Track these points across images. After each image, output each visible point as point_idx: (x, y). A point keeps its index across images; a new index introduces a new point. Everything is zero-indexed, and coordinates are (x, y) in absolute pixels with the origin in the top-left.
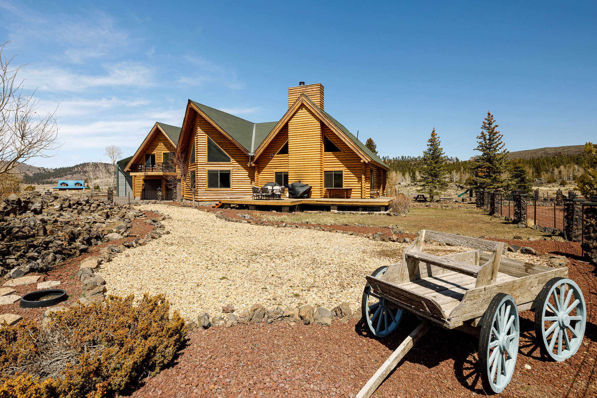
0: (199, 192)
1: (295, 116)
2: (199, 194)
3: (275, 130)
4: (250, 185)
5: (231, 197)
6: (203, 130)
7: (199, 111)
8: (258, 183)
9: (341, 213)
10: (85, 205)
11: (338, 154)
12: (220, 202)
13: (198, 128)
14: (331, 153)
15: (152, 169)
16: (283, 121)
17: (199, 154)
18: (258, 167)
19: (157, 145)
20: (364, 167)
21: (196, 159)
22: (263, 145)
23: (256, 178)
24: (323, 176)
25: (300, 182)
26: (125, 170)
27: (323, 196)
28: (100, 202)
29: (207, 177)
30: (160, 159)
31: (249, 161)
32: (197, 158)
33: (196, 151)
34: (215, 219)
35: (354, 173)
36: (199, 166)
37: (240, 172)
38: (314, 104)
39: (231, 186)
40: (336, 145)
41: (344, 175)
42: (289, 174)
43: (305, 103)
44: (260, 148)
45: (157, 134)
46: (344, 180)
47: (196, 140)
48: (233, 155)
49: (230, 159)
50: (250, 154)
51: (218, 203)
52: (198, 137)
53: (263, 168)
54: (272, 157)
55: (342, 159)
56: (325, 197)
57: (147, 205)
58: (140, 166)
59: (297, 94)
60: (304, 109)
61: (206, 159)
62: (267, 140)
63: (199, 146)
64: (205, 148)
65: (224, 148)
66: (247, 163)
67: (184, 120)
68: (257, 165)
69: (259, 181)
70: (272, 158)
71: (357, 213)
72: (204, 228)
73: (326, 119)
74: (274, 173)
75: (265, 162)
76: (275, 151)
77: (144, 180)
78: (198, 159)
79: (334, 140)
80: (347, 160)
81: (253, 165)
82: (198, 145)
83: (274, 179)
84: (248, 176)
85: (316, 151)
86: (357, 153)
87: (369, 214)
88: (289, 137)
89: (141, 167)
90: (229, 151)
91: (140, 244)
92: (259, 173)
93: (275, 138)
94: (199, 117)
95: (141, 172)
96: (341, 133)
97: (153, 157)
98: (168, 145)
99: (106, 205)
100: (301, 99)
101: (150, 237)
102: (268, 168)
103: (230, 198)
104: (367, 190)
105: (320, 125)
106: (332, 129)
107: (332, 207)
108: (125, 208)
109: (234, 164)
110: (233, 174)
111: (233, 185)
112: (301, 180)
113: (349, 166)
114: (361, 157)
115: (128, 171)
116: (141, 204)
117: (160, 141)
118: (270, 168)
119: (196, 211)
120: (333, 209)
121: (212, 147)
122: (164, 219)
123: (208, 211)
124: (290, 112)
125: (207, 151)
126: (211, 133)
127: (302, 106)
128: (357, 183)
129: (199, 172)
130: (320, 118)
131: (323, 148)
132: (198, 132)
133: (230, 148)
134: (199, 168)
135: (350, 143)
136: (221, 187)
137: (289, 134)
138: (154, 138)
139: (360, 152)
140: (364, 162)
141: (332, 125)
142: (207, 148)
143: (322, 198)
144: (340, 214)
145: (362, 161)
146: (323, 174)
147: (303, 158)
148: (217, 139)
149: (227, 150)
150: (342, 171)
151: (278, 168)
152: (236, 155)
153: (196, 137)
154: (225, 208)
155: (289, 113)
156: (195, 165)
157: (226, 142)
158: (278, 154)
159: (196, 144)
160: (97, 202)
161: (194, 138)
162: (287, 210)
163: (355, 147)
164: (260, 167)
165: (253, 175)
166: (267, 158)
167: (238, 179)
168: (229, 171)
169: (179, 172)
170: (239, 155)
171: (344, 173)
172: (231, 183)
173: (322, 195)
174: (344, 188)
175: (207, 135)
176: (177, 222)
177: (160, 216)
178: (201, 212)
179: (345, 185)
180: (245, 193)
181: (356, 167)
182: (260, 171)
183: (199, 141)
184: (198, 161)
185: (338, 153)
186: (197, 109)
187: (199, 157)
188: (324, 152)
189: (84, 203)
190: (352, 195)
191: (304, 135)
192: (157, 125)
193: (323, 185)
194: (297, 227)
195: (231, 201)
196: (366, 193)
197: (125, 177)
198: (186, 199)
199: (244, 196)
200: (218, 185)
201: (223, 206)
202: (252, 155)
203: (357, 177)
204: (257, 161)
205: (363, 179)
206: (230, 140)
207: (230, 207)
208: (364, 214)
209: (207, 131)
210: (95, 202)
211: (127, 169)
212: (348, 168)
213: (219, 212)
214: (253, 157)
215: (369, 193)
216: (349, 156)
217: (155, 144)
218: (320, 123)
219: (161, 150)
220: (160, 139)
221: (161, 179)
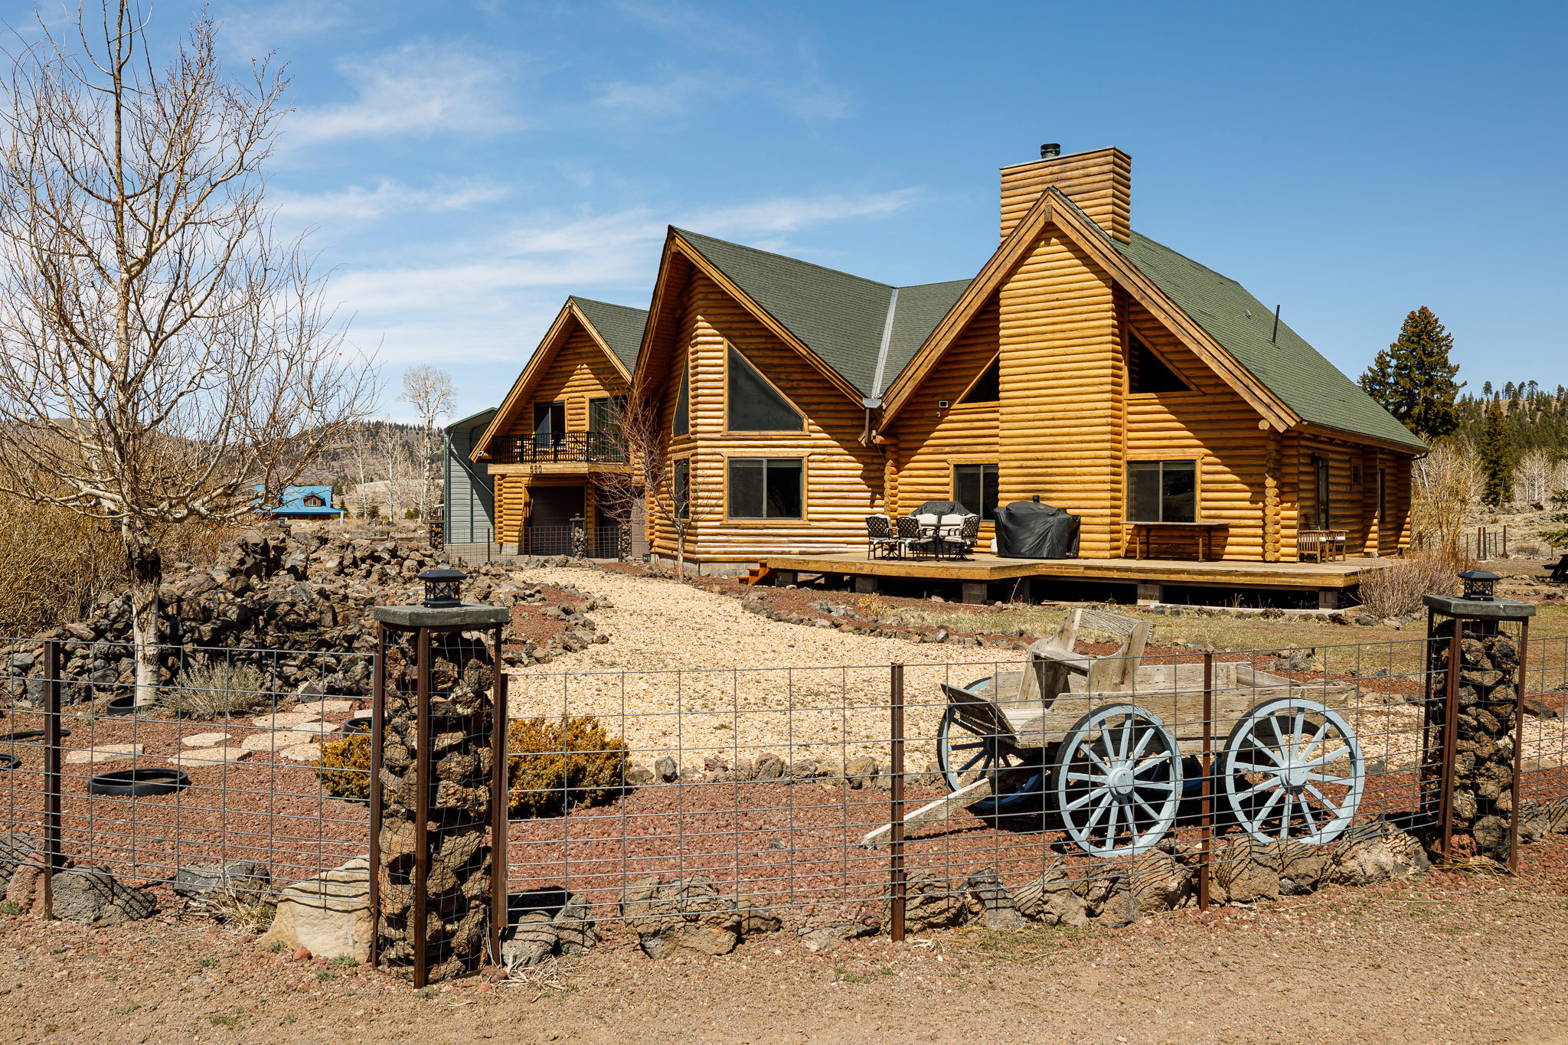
0: (700, 531)
1: (1024, 268)
2: (700, 538)
3: (953, 319)
4: (868, 510)
5: (804, 547)
6: (714, 324)
7: (702, 263)
8: (894, 503)
9: (1168, 612)
10: (389, 563)
11: (1180, 400)
12: (763, 565)
13: (699, 317)
14: (1152, 395)
15: (556, 453)
16: (980, 286)
17: (700, 406)
18: (895, 445)
19: (571, 373)
20: (1272, 446)
21: (691, 422)
22: (913, 369)
23: (887, 485)
24: (1124, 478)
25: (1037, 500)
26: (474, 456)
27: (1122, 552)
28: (425, 556)
29: (725, 480)
30: (578, 420)
31: (863, 426)
32: (693, 419)
33: (691, 393)
34: (738, 614)
35: (1234, 468)
36: (699, 443)
37: (834, 465)
38: (1089, 224)
39: (804, 513)
40: (1170, 367)
41: (1199, 477)
42: (1001, 472)
43: (1057, 221)
44: (903, 382)
45: (571, 337)
46: (1199, 495)
47: (691, 357)
48: (813, 407)
49: (800, 419)
50: (866, 403)
51: (756, 567)
52: (699, 347)
53: (914, 450)
54: (946, 412)
55: (1191, 417)
56: (1129, 554)
57: (542, 570)
58: (519, 443)
59: (1031, 189)
60: (1054, 240)
61: (724, 421)
62: (926, 353)
63: (700, 377)
64: (720, 384)
65: (781, 384)
66: (859, 434)
67: (655, 293)
68: (894, 442)
69: (900, 495)
70: (943, 416)
71: (1227, 613)
72: (701, 634)
73: (1132, 276)
74: (952, 468)
75: (922, 429)
76: (953, 389)
77: (530, 490)
78: (699, 421)
79: (1166, 349)
80: (1210, 421)
81: (879, 439)
82: (697, 374)
83: (950, 488)
84: (861, 477)
85: (1095, 389)
86: (1247, 397)
87: (1266, 615)
88: (1002, 341)
89: (522, 447)
90: (800, 392)
91: (538, 660)
92: (899, 467)
93: (955, 344)
94: (701, 282)
95: (522, 461)
96: (1185, 324)
97: (559, 410)
98: (604, 371)
99: (438, 563)
100: (1043, 207)
101: (560, 646)
102: (931, 450)
103: (801, 553)
104: (1284, 532)
105: (1110, 298)
106: (1154, 311)
107: (1141, 590)
108: (485, 574)
109: (814, 435)
110: (811, 472)
111: (811, 509)
112: (1041, 495)
113: (1220, 443)
114: (1261, 410)
115: (481, 460)
116: (523, 565)
117: (580, 358)
118: (938, 449)
119: (686, 589)
120: (1145, 598)
121: (742, 380)
122: (592, 608)
123: (722, 593)
124: (1006, 252)
125: (726, 395)
126: (738, 333)
127: (1049, 230)
128: (1247, 504)
129: (700, 465)
130: (1113, 272)
131: (1125, 380)
132: (699, 332)
133: (803, 384)
134: (700, 450)
135: (1221, 359)
136: (770, 515)
137: (1002, 333)
138: (563, 349)
139: (1258, 392)
140: (1272, 429)
141: (1154, 296)
142: (725, 384)
143: (1119, 557)
144: (1163, 612)
145: (1263, 425)
146: (1123, 470)
147: (1050, 415)
148: (760, 353)
149: (793, 388)
150: (1192, 462)
151: (965, 449)
152: (822, 407)
153: (691, 350)
154: (780, 585)
155: (1001, 258)
156: (689, 440)
157: (787, 361)
158: (963, 401)
159: (691, 371)
160: (417, 556)
161: (686, 351)
162: (978, 596)
163: (1237, 373)
164: (903, 445)
165: (878, 474)
166: (927, 414)
167: (827, 487)
168: (799, 460)
169: (637, 464)
170: (831, 407)
171: (1199, 468)
172: (805, 501)
173: (1118, 548)
174: (1199, 522)
175: (726, 342)
176: (628, 617)
177: (582, 600)
178: (700, 593)
179: (1205, 513)
180: (847, 537)
181: (1247, 448)
182: (902, 460)
183: (700, 362)
184: (699, 428)
185: (1177, 397)
186: (695, 256)
187: (700, 414)
188: (1126, 394)
189: (386, 556)
190: (1228, 549)
191: (1053, 332)
192: (570, 307)
193: (1123, 511)
194: (980, 644)
195: (798, 562)
196: (1283, 541)
197: (471, 477)
198: (661, 555)
199: (850, 548)
200: (761, 510)
201: (772, 577)
202: (875, 405)
203: (1250, 485)
204: (892, 424)
205: (1271, 492)
206: (799, 357)
207: (795, 582)
208: (1249, 616)
209: (726, 326)
210: (412, 556)
211: (478, 452)
212: (1215, 450)
213: (753, 596)
214: (876, 414)
215: (1294, 541)
216: (1218, 407)
217: (564, 369)
218: (1110, 291)
219: (584, 388)
220: (579, 350)
221: (583, 488)
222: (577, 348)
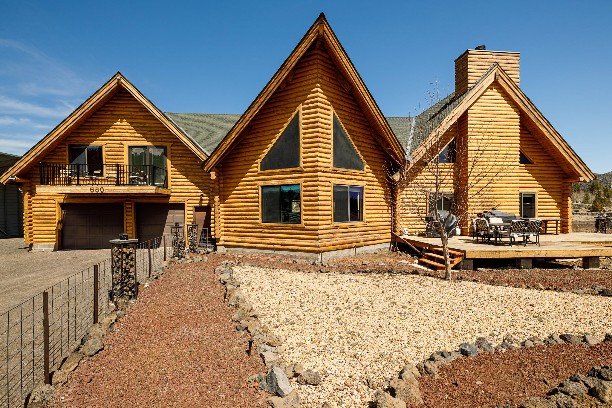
0: (319, 231)
1: (480, 100)
2: (320, 236)
3: (449, 119)
5: (365, 238)
6: (326, 97)
13: (316, 85)
14: (525, 165)
17: (318, 149)
18: (401, 182)
19: (109, 127)
21: (304, 160)
24: (518, 200)
29: (332, 199)
30: (117, 159)
32: (305, 158)
33: (302, 141)
38: (515, 85)
39: (366, 218)
41: (538, 200)
43: (500, 81)
44: (421, 148)
45: (108, 103)
46: (537, 207)
47: (302, 116)
49: (363, 163)
50: (406, 157)
52: (317, 109)
55: (537, 175)
60: (494, 90)
61: (332, 161)
64: (329, 136)
73: (533, 111)
75: (414, 175)
76: (432, 155)
79: (524, 146)
80: (541, 177)
83: (427, 204)
86: (576, 168)
100: (494, 72)
105: (519, 120)
106: (541, 128)
109: (368, 174)
110: (366, 195)
111: (369, 216)
113: (548, 186)
114: (581, 173)
115: (11, 183)
118: (420, 185)
121: (339, 137)
124: (476, 90)
125: (332, 144)
126: (338, 106)
127: (495, 85)
128: (554, 210)
129: (319, 188)
130: (524, 108)
133: (363, 144)
134: (319, 178)
136: (351, 220)
139: (580, 166)
140: (584, 181)
142: (332, 137)
145: (581, 179)
150: (535, 194)
152: (370, 159)
156: (298, 172)
158: (434, 162)
163: (573, 157)
164: (404, 182)
166: (419, 167)
167: (372, 203)
168: (362, 188)
170: (373, 159)
171: (538, 196)
172: (365, 212)
174: (537, 218)
175: (332, 110)
179: (540, 215)
180: (380, 230)
181: (553, 188)
182: (403, 189)
183: (319, 119)
184: (318, 164)
185: (530, 167)
187: (319, 154)
188: (519, 164)
190: (547, 229)
191: (495, 132)
198: (226, 246)
200: (348, 216)
202: (410, 158)
211: (9, 176)
212: (545, 189)
216: (544, 172)
217: (100, 124)
218: (519, 117)
219: (122, 138)
220: (117, 113)
221: (123, 203)
222: (115, 111)
